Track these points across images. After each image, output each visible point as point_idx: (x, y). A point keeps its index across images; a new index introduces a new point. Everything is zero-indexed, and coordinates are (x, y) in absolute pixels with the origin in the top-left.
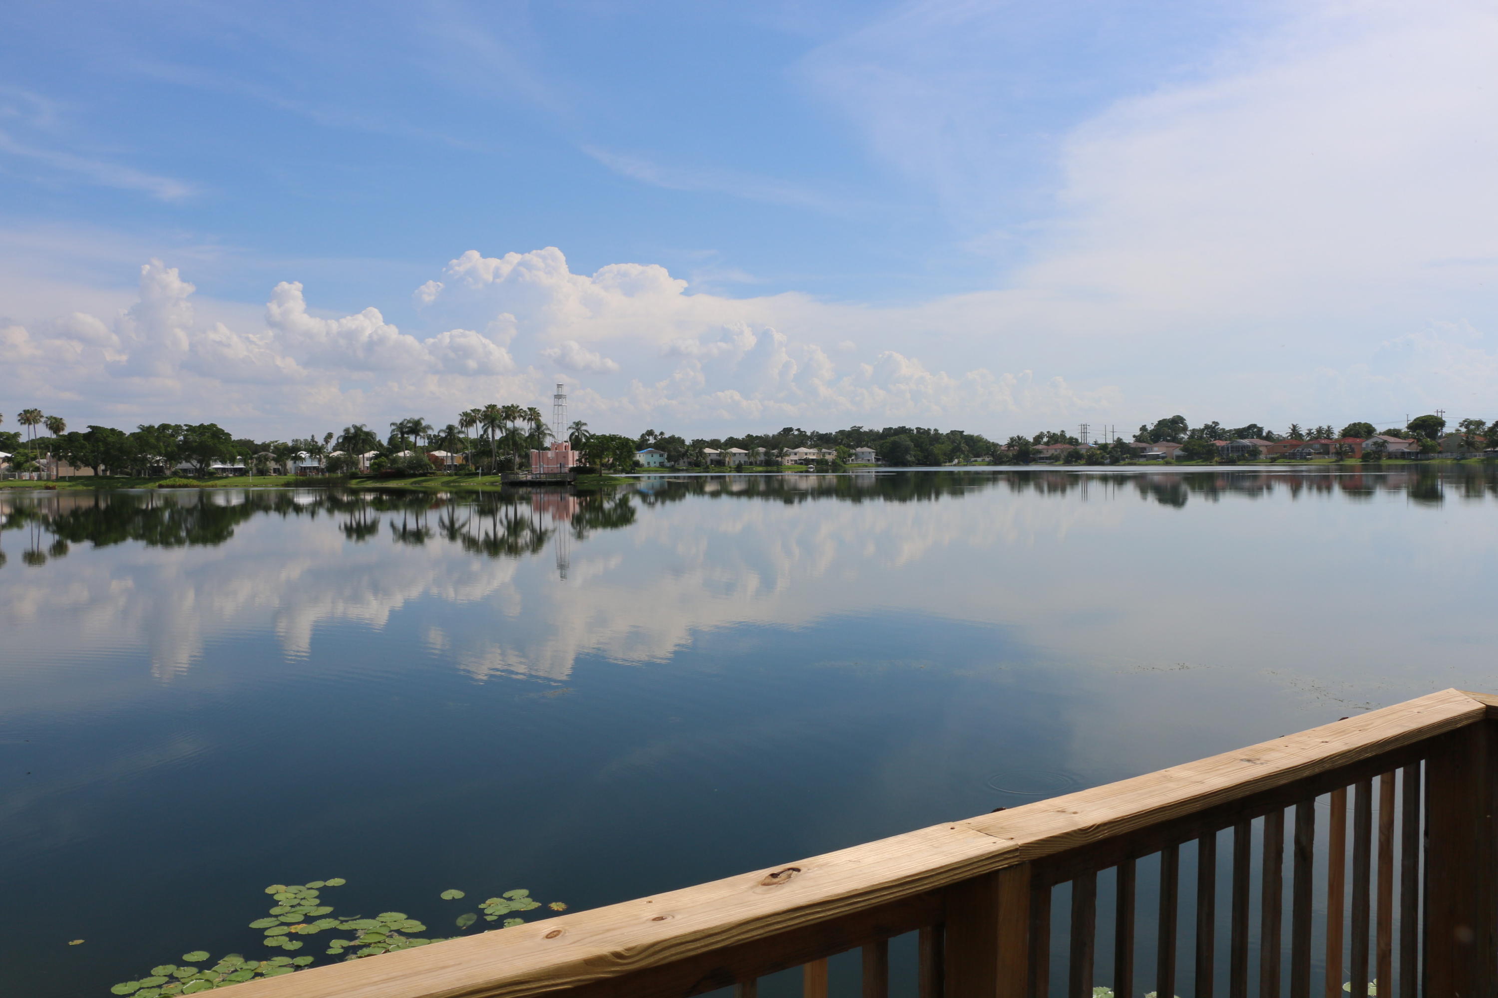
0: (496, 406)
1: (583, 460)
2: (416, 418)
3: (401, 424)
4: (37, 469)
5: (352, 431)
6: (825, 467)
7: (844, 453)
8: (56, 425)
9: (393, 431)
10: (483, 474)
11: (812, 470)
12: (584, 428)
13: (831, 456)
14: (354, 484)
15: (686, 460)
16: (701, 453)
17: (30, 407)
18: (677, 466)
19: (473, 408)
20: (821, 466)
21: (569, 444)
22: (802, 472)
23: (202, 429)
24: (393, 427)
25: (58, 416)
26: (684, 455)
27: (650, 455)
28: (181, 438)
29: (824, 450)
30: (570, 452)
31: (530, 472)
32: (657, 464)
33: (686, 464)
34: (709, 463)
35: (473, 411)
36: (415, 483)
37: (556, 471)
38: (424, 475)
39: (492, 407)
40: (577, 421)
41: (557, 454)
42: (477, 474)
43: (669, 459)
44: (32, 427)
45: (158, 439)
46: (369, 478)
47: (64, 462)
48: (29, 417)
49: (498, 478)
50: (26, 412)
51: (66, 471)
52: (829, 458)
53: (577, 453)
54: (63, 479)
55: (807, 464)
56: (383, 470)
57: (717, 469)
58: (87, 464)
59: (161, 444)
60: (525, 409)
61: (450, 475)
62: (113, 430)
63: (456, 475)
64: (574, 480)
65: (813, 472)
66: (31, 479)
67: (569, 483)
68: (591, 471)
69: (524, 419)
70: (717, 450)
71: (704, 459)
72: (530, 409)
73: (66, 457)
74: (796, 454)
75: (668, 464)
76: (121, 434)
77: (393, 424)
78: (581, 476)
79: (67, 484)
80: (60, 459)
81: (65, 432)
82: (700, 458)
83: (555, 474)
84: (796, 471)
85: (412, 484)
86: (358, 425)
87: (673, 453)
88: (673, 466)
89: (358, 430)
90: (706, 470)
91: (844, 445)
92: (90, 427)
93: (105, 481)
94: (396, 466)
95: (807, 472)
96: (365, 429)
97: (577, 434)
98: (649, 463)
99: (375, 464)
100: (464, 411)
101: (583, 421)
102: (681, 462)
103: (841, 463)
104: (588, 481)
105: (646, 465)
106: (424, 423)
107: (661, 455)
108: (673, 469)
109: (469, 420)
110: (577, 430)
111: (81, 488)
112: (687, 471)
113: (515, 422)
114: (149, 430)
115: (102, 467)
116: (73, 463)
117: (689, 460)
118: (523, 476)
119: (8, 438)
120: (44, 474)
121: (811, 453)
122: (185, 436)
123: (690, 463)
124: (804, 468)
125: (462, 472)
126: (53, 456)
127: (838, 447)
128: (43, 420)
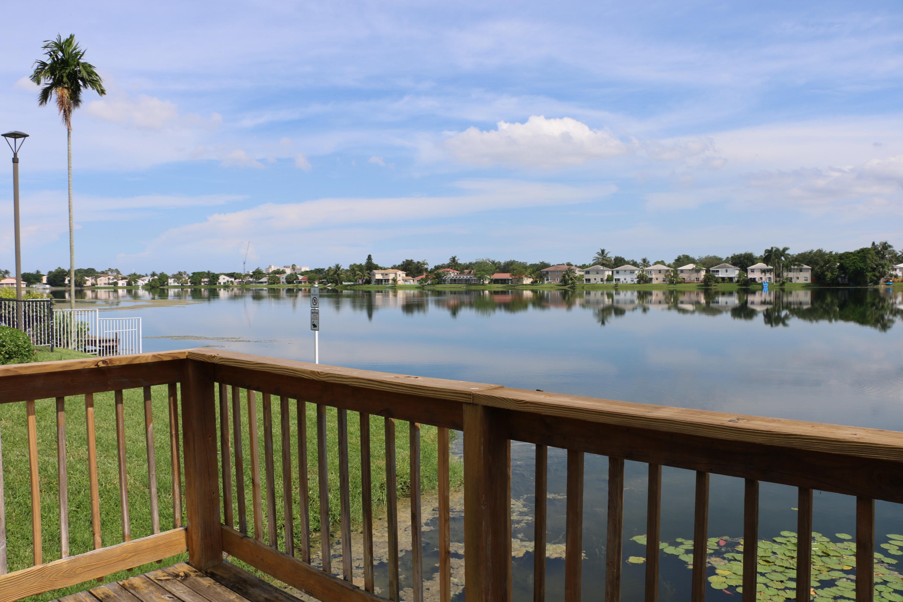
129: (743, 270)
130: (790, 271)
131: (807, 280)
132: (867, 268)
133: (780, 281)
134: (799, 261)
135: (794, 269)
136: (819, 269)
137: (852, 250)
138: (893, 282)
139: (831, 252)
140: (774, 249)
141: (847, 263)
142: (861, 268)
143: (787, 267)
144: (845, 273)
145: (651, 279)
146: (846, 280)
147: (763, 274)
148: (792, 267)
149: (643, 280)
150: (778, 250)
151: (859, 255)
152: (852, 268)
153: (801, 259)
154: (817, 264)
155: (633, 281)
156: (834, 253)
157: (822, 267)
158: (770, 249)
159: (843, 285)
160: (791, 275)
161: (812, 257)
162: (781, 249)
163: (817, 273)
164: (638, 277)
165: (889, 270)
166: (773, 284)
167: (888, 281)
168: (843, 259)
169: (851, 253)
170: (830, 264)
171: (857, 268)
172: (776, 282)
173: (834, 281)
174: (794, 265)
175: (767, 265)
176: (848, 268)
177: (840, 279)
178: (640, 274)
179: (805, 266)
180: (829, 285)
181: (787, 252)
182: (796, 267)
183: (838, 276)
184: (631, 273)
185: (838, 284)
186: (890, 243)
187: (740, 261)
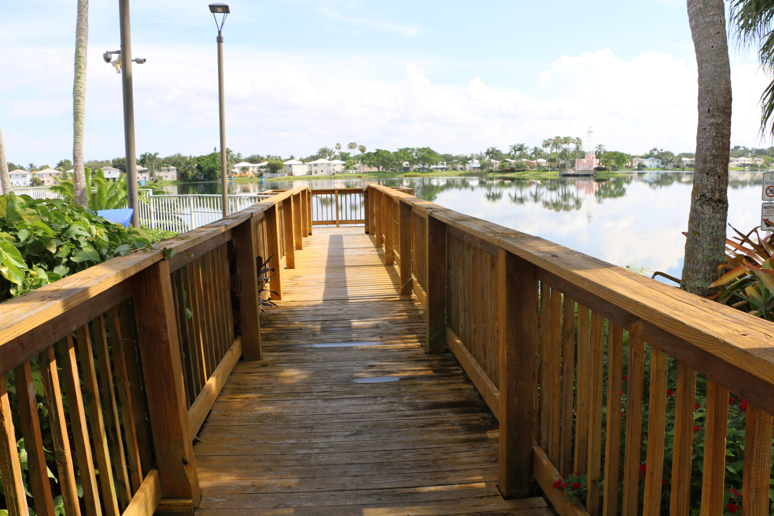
0: (559, 137)
1: (601, 164)
2: (522, 143)
3: (514, 146)
4: (355, 169)
5: (491, 150)
6: (755, 168)
7: (769, 160)
8: (362, 149)
9: (511, 149)
10: (551, 171)
11: (747, 170)
12: (603, 148)
13: (760, 161)
14: (491, 175)
15: (671, 164)
16: (680, 161)
17: (352, 142)
18: (666, 167)
19: (549, 138)
20: (754, 168)
21: (594, 156)
22: (741, 171)
23: (424, 150)
24: (511, 148)
25: (364, 145)
26: (671, 161)
27: (652, 162)
28: (414, 154)
29: (756, 159)
30: (595, 159)
31: (574, 170)
32: (656, 166)
33: (672, 166)
34: (685, 166)
35: (549, 140)
36: (519, 174)
37: (587, 169)
38: (523, 171)
39: (558, 138)
40: (599, 144)
41: (588, 161)
42: (548, 170)
43: (662, 163)
44: (353, 150)
45: (404, 154)
46: (498, 172)
47: (366, 165)
48: (352, 146)
49: (558, 173)
50: (351, 143)
51: (367, 169)
52: (759, 163)
53: (598, 160)
54: (365, 173)
55: (744, 167)
56: (505, 168)
57: (689, 169)
58: (374, 165)
59: (406, 157)
60: (575, 138)
61: (536, 171)
62: (386, 151)
63: (538, 171)
64: (595, 174)
65: (748, 171)
66: (353, 173)
67: (592, 175)
68: (604, 169)
69: (574, 143)
70: (690, 158)
71: (682, 163)
72: (577, 138)
73: (366, 163)
74: (738, 161)
75: (661, 166)
76: (389, 152)
77: (510, 146)
78: (599, 172)
79: (367, 175)
80: (364, 164)
81: (366, 152)
82: (680, 164)
83: (586, 171)
84: (737, 170)
85: (517, 175)
86: (493, 147)
87: (664, 160)
88: (664, 167)
89: (493, 149)
90: (683, 169)
91: (770, 156)
92: (377, 150)
93: (382, 174)
94: (510, 166)
95: (744, 171)
96: (497, 149)
97: (599, 151)
98: (651, 166)
99: (501, 165)
100: (545, 139)
101: (602, 144)
102: (669, 165)
103: (767, 166)
104: (602, 175)
105: (649, 167)
106: (525, 146)
107: (658, 162)
108: (664, 169)
109: (546, 144)
110: (600, 148)
111: (372, 177)
112: (672, 170)
113: (570, 145)
114: (401, 150)
115: (381, 167)
116: (369, 165)
117: (673, 164)
118: (571, 172)
119: (345, 155)
120: (358, 171)
121: (747, 160)
122: (416, 153)
123: (674, 166)
124: (742, 169)
125: (542, 169)
126: (361, 163)
127: (765, 157)
128: (357, 147)
129: (122, 171)
130: (160, 171)
131: (173, 178)
132: (216, 168)
133: (153, 180)
134: (166, 163)
135: (164, 169)
136: (182, 169)
137: (205, 154)
138: (234, 177)
139: (191, 156)
140: (147, 155)
141: (203, 164)
142: (212, 167)
143: (158, 168)
144: (201, 171)
145: (43, 182)
146: (202, 177)
147: (140, 174)
148: (162, 168)
149: (36, 182)
150: (150, 155)
151: (211, 158)
152: (206, 168)
153: (168, 162)
154: (180, 165)
155: (25, 184)
156: (193, 157)
157: (185, 167)
158: (144, 154)
159: (201, 180)
160: (161, 174)
161: (176, 160)
162: (153, 154)
163: (181, 172)
164: (31, 181)
165: (231, 168)
166: (148, 182)
167: (230, 177)
168: (199, 161)
169: (205, 156)
170: (190, 165)
171: (210, 168)
172: (150, 180)
173: (194, 179)
174: (164, 166)
175: (143, 166)
176: (203, 168)
177: (198, 176)
178: (33, 178)
179: (172, 167)
180: (190, 181)
181: (157, 156)
182: (165, 168)
183: (197, 174)
184: (23, 177)
185: (197, 180)
186: (231, 149)
187: (120, 164)
